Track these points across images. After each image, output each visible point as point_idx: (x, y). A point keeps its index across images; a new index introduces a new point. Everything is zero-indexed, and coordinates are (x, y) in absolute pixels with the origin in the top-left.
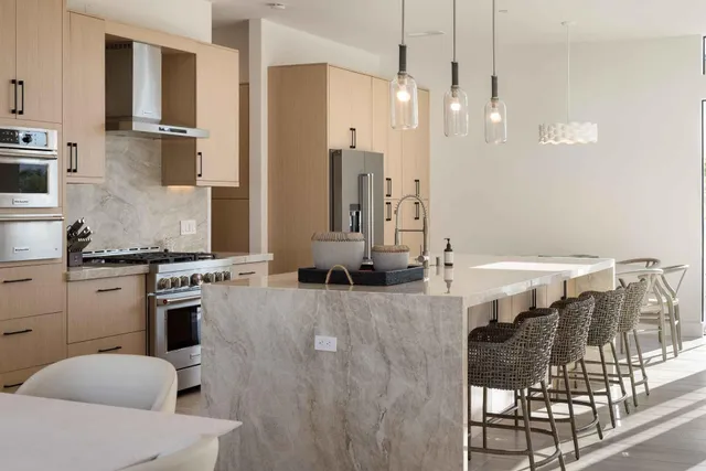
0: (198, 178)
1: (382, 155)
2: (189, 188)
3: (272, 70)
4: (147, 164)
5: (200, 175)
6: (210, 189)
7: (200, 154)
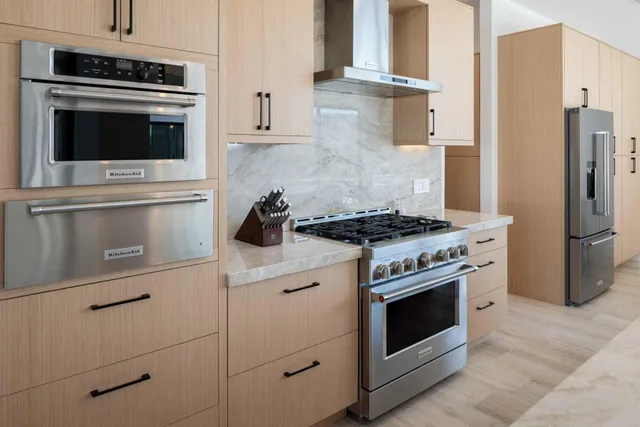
0: (430, 137)
1: (611, 114)
2: (422, 147)
3: (502, 40)
4: (378, 124)
5: (432, 134)
6: (443, 148)
7: (432, 111)
